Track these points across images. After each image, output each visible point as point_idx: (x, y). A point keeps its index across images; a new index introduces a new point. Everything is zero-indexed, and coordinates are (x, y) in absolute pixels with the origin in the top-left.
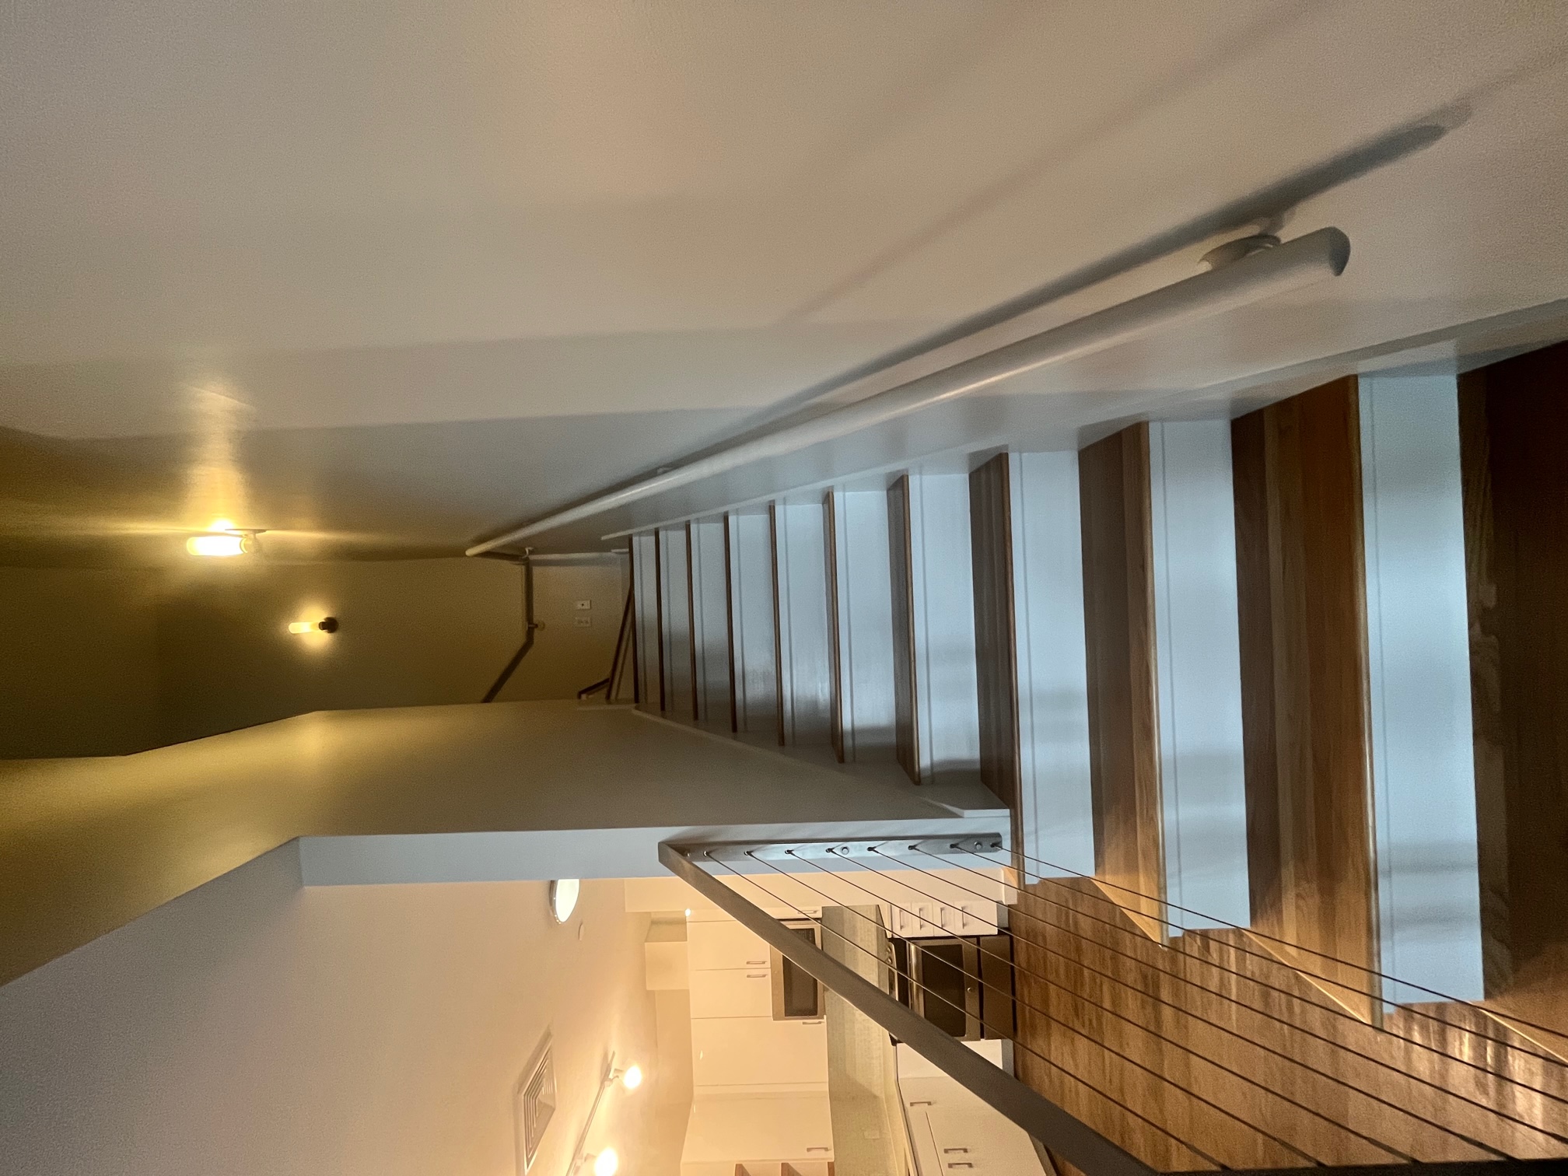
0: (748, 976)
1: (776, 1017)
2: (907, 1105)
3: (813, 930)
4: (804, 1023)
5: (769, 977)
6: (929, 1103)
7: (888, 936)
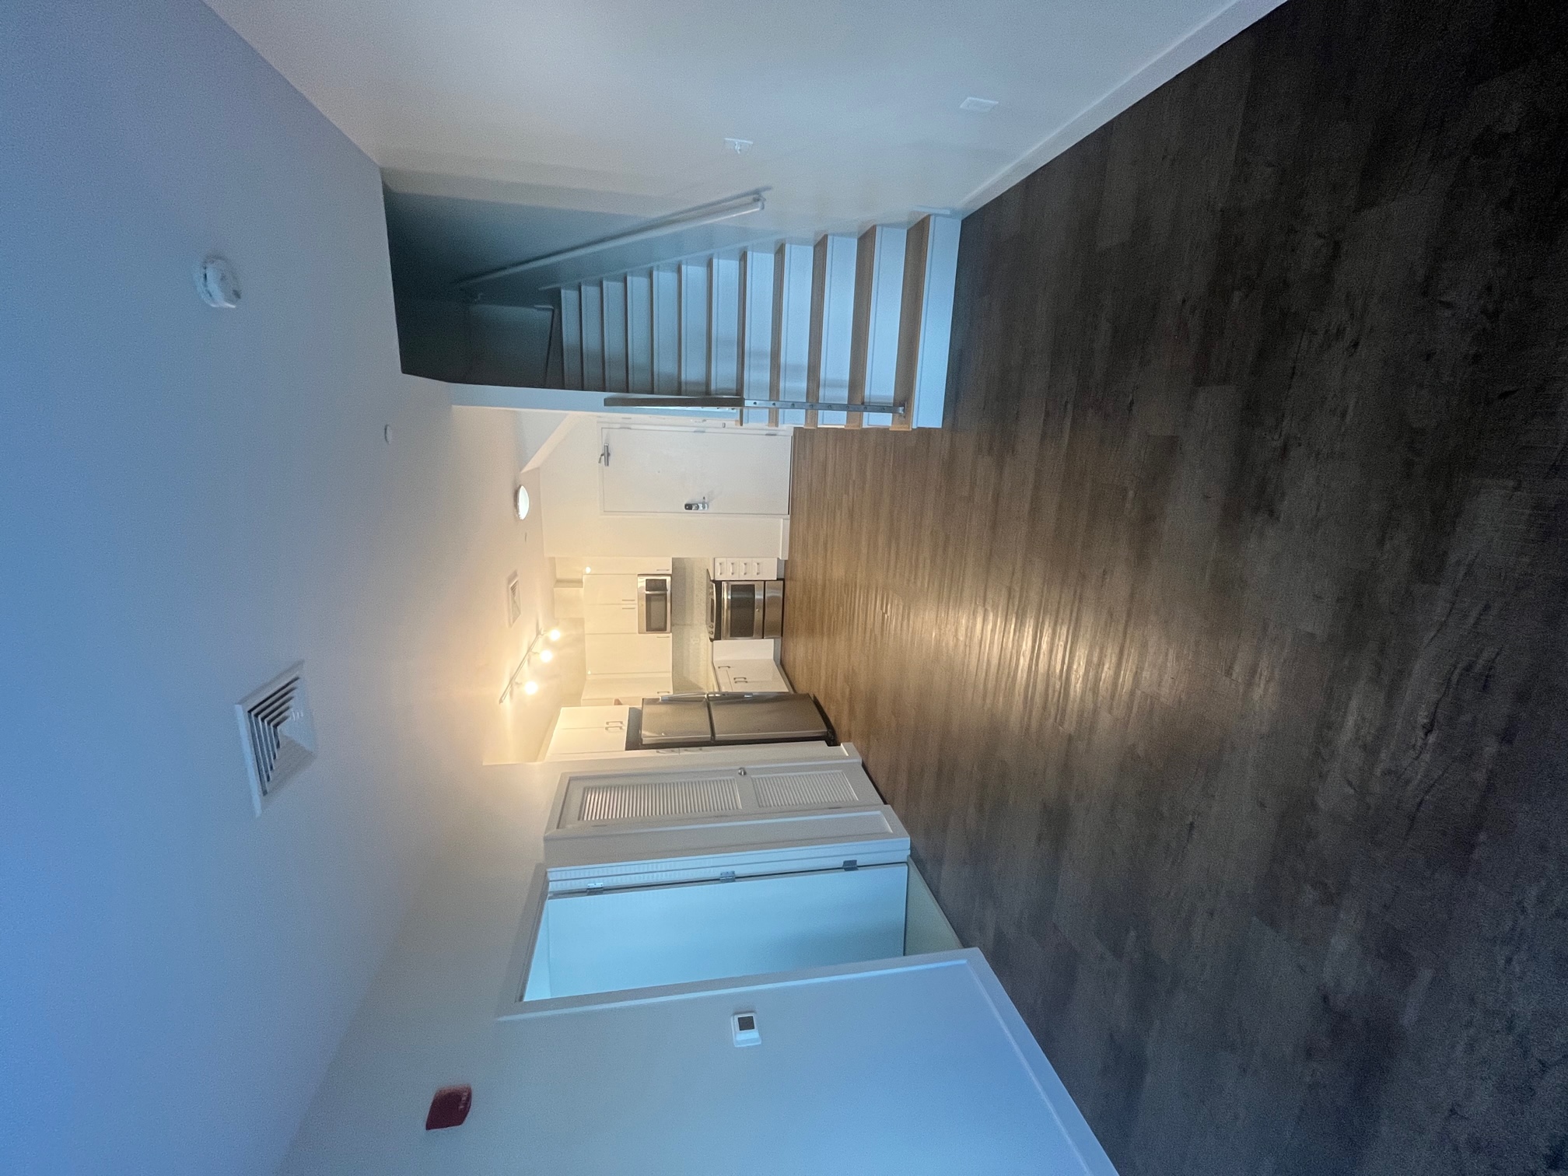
0: (624, 608)
1: (642, 632)
2: (716, 667)
3: (665, 580)
4: (658, 635)
5: (637, 610)
6: (729, 667)
7: (712, 579)
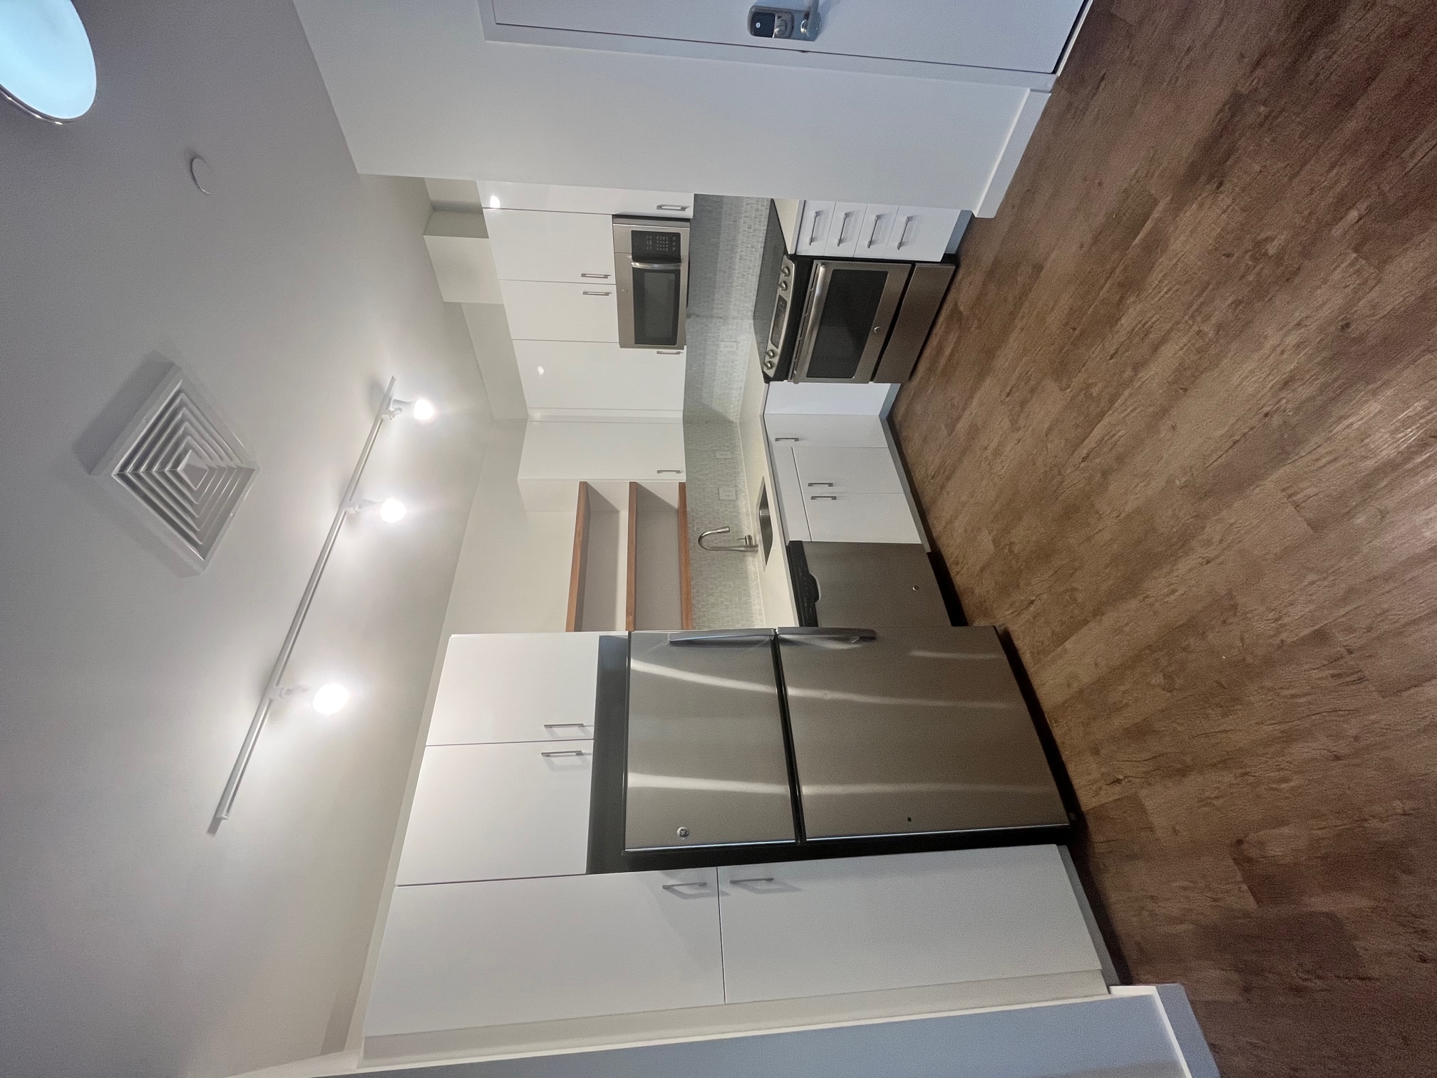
0: (585, 293)
1: (623, 344)
2: (772, 439)
4: (658, 353)
5: (614, 297)
6: (797, 439)
7: (790, 251)
